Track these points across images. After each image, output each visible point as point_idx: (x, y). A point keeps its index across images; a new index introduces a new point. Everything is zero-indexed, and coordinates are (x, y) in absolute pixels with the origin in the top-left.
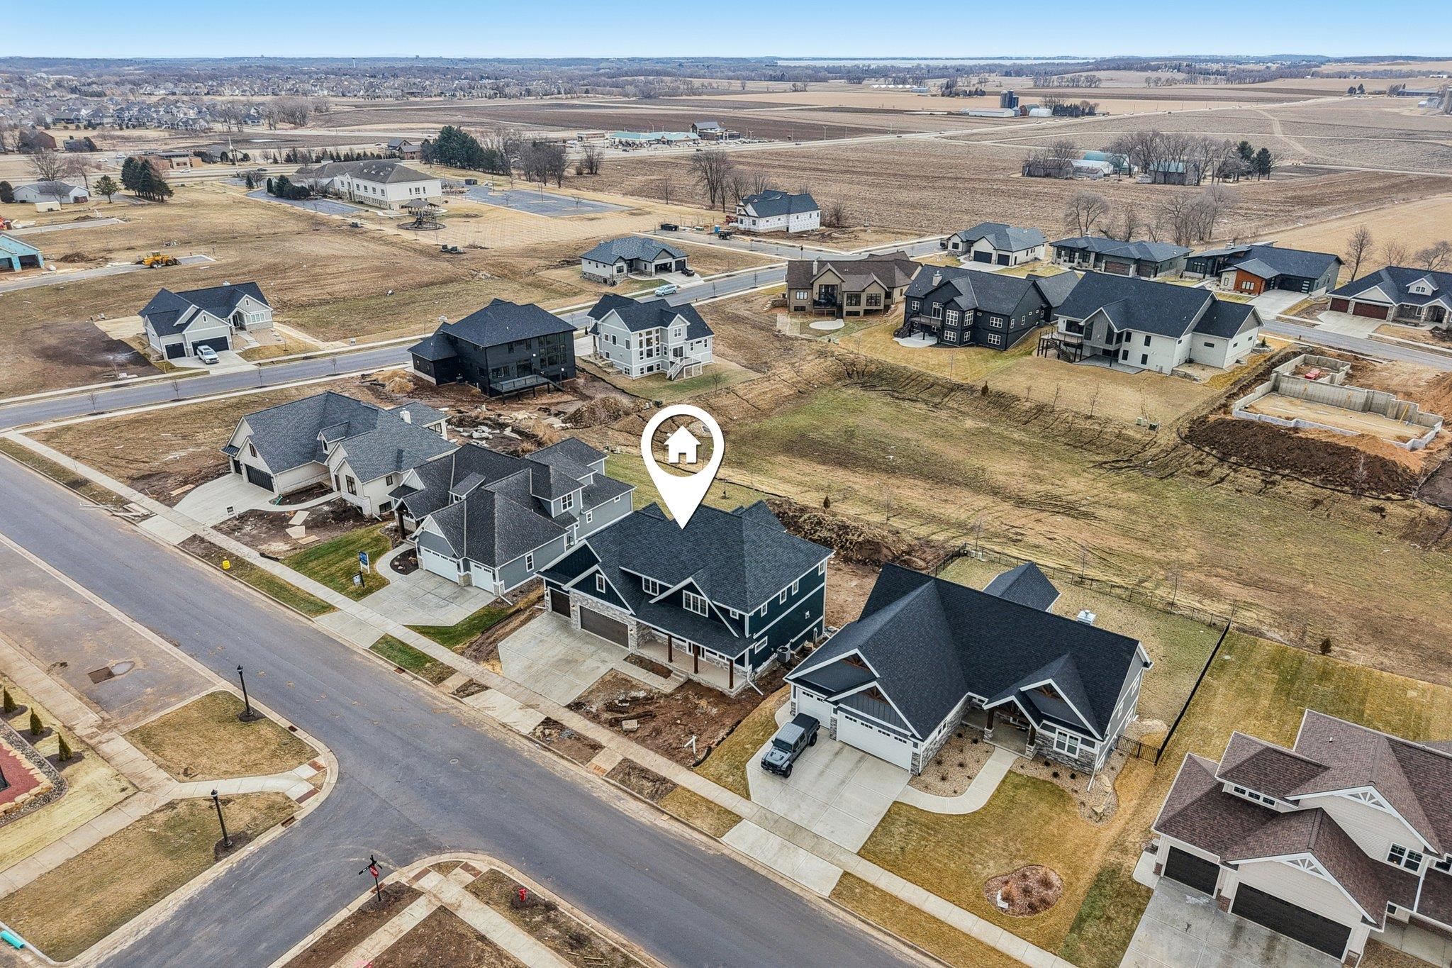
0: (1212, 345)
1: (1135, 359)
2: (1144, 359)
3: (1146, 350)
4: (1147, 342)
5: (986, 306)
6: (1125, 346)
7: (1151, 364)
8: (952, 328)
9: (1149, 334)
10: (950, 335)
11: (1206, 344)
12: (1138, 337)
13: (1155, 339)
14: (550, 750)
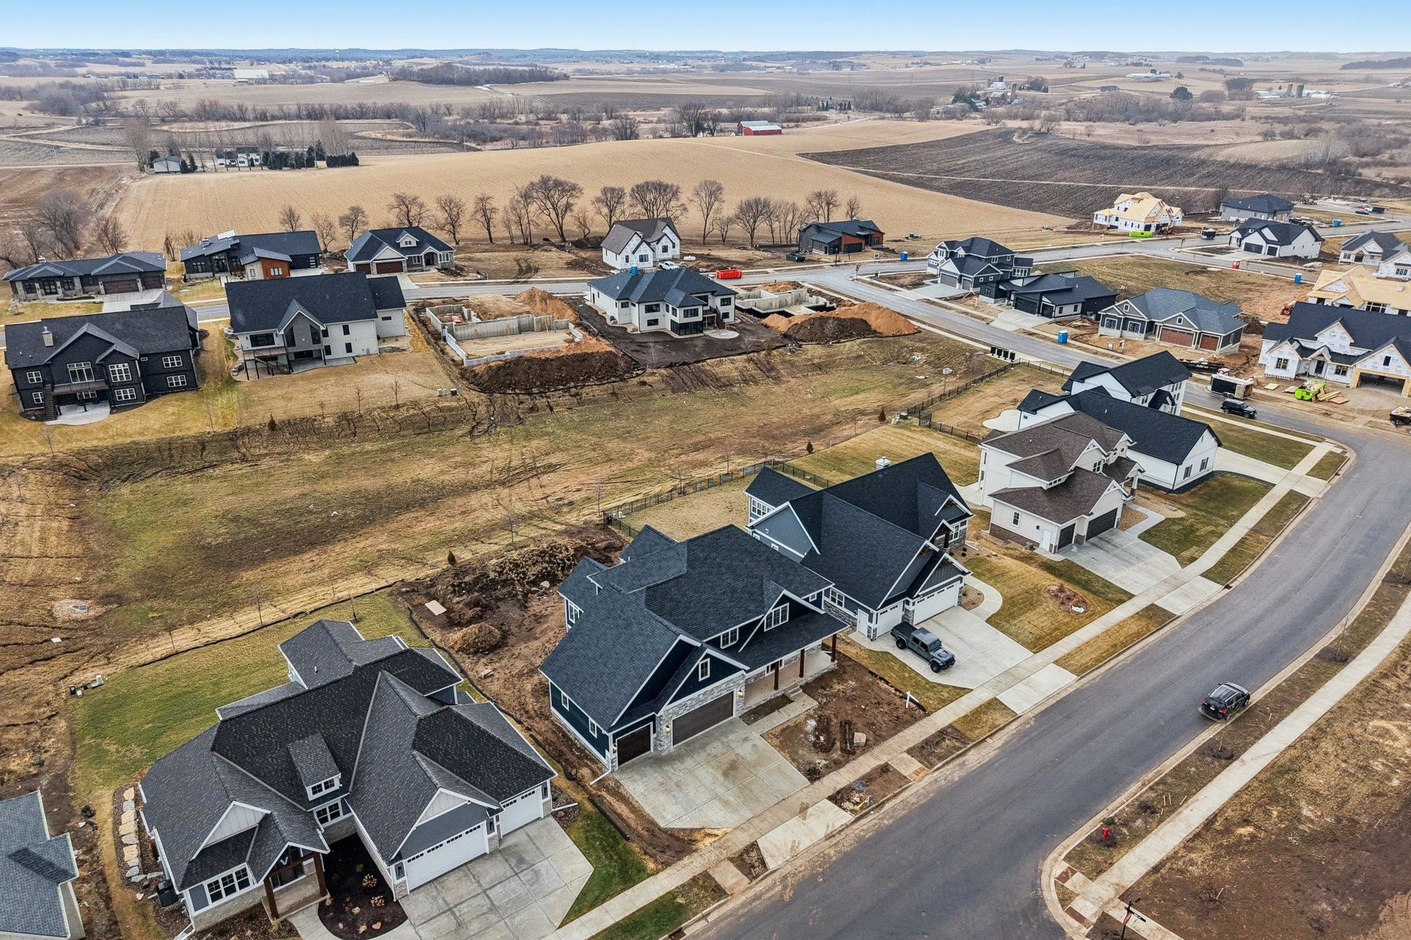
0: (389, 318)
1: (338, 351)
2: (349, 348)
3: (347, 339)
4: (346, 331)
5: (153, 347)
6: (325, 341)
7: (356, 351)
8: (123, 385)
9: (345, 323)
10: (124, 394)
11: (384, 319)
12: (336, 330)
13: (354, 327)
14: (883, 803)
